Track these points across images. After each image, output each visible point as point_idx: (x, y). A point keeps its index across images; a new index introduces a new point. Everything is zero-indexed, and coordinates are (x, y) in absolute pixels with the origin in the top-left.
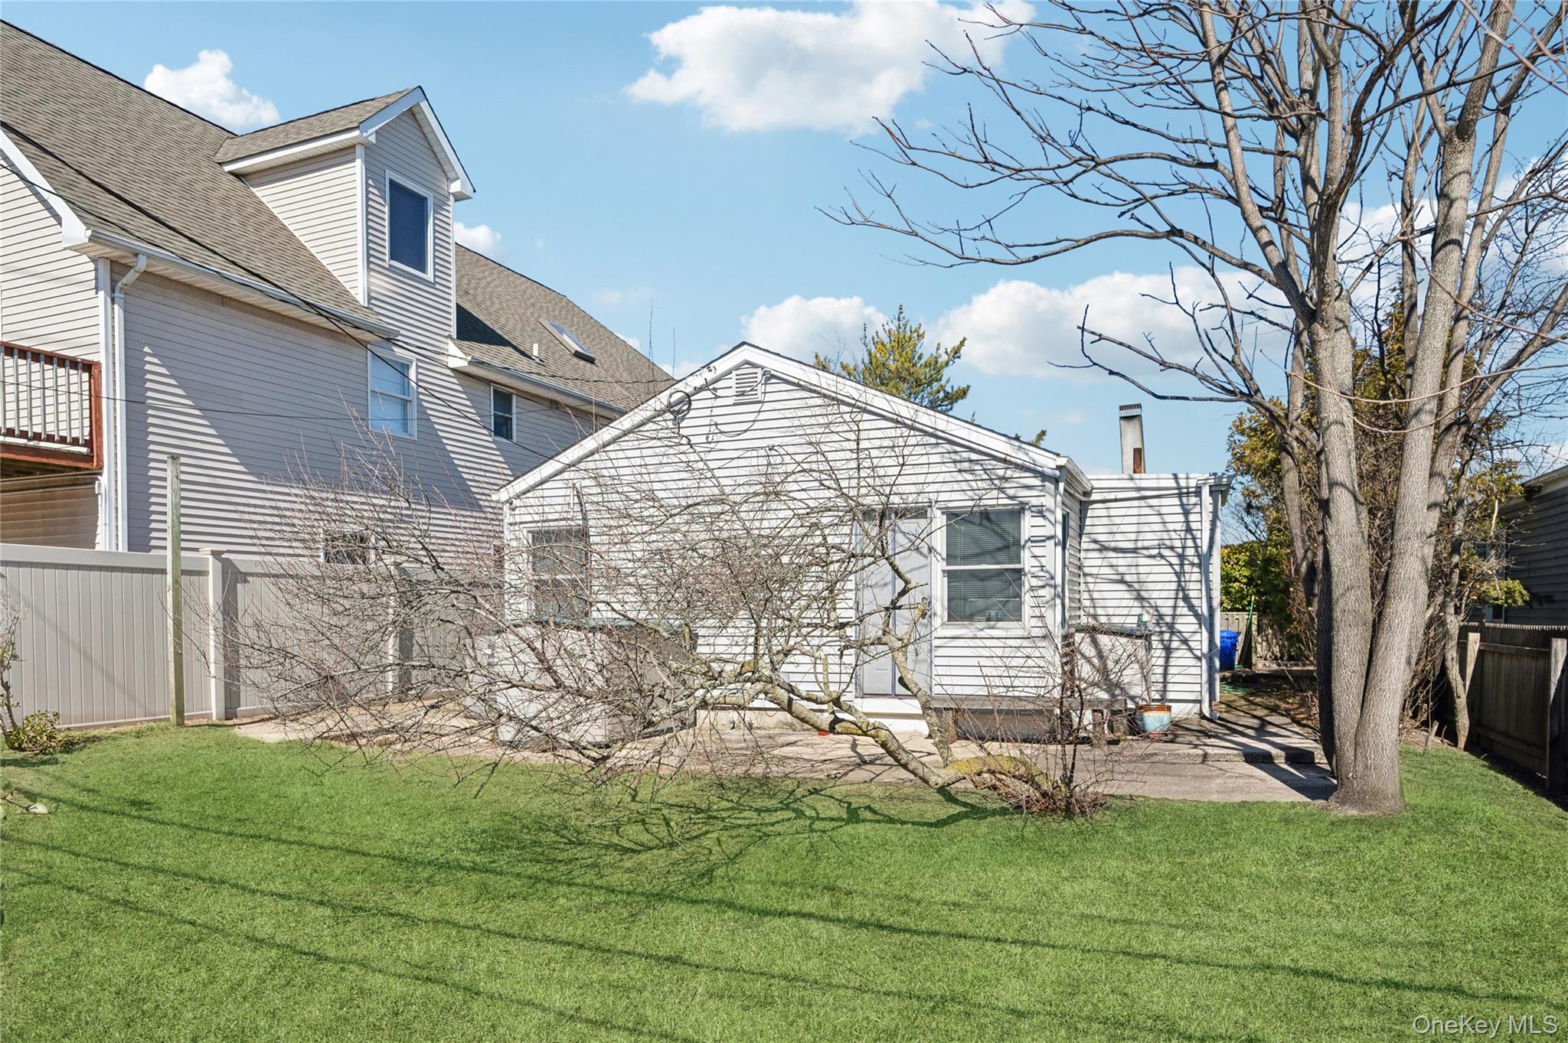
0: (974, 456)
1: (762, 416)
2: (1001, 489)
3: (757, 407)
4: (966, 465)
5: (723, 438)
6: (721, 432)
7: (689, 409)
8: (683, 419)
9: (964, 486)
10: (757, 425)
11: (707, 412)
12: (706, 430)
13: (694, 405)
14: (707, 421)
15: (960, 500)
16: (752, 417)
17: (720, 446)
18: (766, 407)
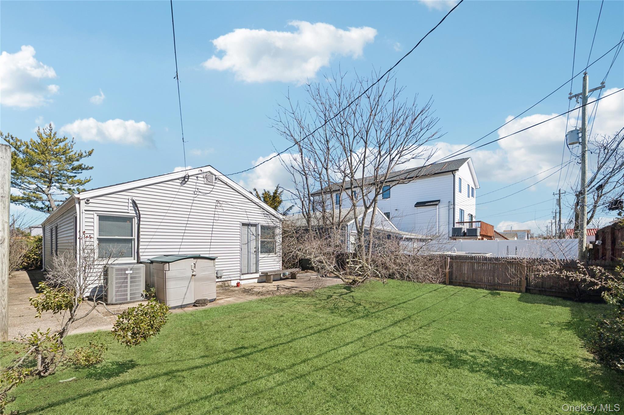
0: (268, 213)
1: (214, 190)
2: (272, 222)
3: (212, 187)
4: (266, 215)
5: (200, 194)
6: (200, 192)
7: (188, 181)
8: (184, 184)
9: (265, 220)
10: (212, 192)
11: (195, 184)
12: (194, 190)
13: (190, 180)
14: (194, 187)
15: (265, 224)
16: (211, 189)
17: (199, 196)
18: (215, 187)
